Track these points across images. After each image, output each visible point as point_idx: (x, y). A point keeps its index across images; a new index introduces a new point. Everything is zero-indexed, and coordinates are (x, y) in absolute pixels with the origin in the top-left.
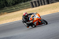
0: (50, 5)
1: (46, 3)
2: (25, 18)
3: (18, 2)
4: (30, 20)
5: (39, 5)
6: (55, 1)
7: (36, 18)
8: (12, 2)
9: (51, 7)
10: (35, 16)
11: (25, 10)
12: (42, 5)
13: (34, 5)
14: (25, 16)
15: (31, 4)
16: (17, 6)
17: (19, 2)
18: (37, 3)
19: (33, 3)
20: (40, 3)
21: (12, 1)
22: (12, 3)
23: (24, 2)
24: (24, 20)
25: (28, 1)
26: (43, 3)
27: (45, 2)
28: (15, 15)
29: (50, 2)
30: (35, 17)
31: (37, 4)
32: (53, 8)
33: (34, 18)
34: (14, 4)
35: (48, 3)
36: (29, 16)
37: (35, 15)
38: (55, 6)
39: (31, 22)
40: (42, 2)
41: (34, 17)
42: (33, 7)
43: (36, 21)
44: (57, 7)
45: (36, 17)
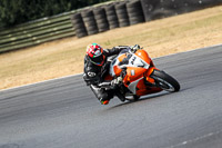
0: (147, 28)
1: (131, 19)
2: (92, 66)
3: (28, 15)
4: (114, 74)
5: (106, 28)
6: (166, 12)
7: (135, 66)
8: (3, 16)
9: (150, 32)
10: (130, 60)
11: (53, 44)
12: (117, 25)
13: (86, 25)
14: (93, 59)
15: (74, 21)
16: (24, 32)
17: (32, 15)
18: (97, 17)
19: (85, 19)
20: (109, 18)
21: (6, 12)
22: (5, 20)
23: (51, 14)
24: (91, 74)
25: (64, 11)
26: (121, 20)
27: (130, 15)
28: (14, 66)
29: (148, 13)
30: (130, 65)
31: (99, 21)
32: (159, 38)
33: (125, 68)
34: (12, 21)
35: (142, 19)
36: (109, 59)
37: (130, 56)
38: (167, 29)
39: (115, 82)
40: (119, 16)
41: (127, 62)
42: (84, 33)
43: (133, 79)
44: (173, 34)
45: (136, 64)
